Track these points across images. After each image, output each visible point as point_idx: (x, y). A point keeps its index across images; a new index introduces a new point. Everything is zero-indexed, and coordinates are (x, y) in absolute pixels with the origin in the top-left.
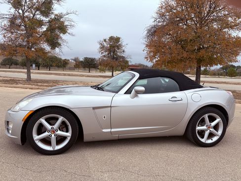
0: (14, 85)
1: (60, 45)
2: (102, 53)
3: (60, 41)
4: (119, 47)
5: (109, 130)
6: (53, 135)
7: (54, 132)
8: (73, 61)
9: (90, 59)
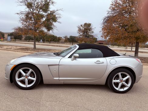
0: (26, 51)
1: (52, 28)
2: (79, 33)
3: (52, 26)
4: (90, 30)
5: (58, 78)
6: (26, 79)
7: (27, 77)
8: (64, 38)
9: (73, 37)
